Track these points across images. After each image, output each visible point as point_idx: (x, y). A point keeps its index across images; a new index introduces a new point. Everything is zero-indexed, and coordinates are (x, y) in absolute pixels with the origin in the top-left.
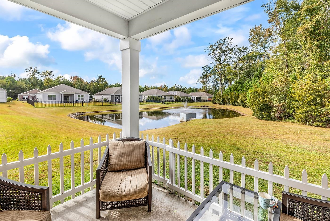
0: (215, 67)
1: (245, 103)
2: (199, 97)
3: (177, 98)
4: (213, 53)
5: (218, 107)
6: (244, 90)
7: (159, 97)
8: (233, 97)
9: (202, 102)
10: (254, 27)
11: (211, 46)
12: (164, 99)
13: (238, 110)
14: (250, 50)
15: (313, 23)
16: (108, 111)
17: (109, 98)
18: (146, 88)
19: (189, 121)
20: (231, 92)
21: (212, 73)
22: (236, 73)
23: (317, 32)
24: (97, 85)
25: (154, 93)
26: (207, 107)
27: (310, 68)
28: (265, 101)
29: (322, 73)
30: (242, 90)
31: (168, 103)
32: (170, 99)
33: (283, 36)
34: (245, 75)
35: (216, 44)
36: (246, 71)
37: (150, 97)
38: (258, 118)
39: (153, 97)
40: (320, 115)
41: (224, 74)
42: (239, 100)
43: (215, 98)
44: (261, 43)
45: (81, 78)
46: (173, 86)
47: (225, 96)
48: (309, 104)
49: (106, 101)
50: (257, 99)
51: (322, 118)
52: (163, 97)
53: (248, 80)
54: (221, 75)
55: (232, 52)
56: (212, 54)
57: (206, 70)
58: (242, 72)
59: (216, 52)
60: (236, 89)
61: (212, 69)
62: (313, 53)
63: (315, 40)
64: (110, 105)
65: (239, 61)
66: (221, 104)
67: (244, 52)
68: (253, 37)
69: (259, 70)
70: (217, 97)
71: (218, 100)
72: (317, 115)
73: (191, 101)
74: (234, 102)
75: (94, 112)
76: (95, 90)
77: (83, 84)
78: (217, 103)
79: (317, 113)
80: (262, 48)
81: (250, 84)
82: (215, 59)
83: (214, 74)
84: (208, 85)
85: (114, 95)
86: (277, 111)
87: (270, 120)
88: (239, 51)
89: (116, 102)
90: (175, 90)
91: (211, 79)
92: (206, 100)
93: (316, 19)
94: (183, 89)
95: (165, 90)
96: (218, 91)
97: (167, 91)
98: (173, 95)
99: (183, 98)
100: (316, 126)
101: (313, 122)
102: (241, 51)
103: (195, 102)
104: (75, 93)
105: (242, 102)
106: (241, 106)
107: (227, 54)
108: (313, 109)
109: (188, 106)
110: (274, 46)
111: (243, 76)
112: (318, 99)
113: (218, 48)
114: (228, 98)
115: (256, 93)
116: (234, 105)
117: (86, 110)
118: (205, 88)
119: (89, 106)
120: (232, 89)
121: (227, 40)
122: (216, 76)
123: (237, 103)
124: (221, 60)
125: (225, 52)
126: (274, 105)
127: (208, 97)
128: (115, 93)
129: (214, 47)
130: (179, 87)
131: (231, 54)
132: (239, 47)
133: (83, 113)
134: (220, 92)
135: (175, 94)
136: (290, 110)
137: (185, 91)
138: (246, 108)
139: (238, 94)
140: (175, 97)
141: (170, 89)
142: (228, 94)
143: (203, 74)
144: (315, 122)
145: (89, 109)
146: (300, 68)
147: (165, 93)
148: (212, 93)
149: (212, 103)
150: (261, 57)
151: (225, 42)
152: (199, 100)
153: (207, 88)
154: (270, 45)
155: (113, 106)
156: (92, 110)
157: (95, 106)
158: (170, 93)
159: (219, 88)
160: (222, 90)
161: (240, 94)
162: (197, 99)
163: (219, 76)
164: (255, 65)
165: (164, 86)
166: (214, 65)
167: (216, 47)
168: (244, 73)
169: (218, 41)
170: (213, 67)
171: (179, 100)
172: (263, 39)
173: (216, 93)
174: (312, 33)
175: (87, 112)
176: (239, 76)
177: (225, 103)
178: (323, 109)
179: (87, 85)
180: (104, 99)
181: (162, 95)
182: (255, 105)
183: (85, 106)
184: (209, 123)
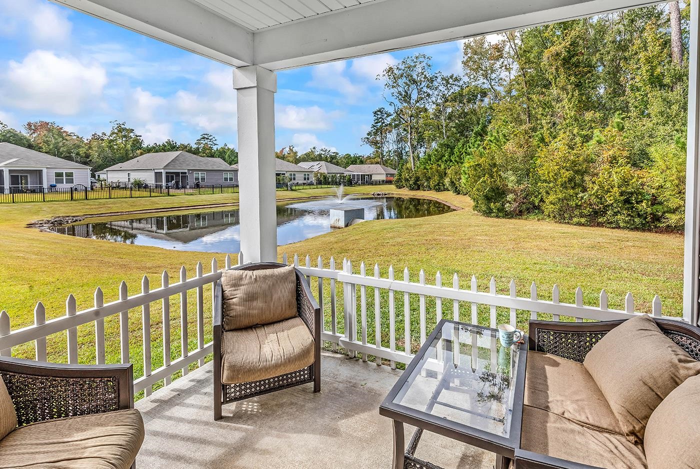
0: (399, 113)
2: (368, 175)
3: (321, 176)
4: (395, 85)
5: (406, 195)
6: (456, 161)
7: (278, 174)
8: (436, 173)
9: (374, 185)
11: (391, 68)
12: (291, 180)
13: (445, 201)
14: (465, 83)
15: (567, 44)
17: (149, 178)
19: (351, 225)
20: (432, 165)
21: (393, 124)
22: (440, 127)
23: (574, 60)
24: (111, 147)
26: (386, 194)
27: (564, 122)
28: (494, 182)
29: (583, 133)
30: (451, 161)
31: (301, 187)
32: (305, 179)
33: (520, 61)
34: (457, 130)
35: (400, 65)
36: (458, 123)
38: (484, 215)
40: (580, 206)
41: (417, 128)
42: (447, 181)
43: (400, 176)
44: (484, 71)
45: (61, 128)
46: (308, 151)
47: (420, 173)
48: (564, 186)
49: (140, 185)
50: (480, 178)
51: (584, 209)
52: (287, 175)
53: (461, 141)
54: (411, 128)
55: (431, 85)
56: (393, 87)
57: (380, 118)
58: (451, 124)
59: (400, 82)
60: (441, 158)
61: (392, 117)
62: (569, 96)
63: (571, 75)
64: (153, 197)
65: (446, 102)
66: (412, 189)
67: (453, 85)
69: (482, 123)
70: (404, 173)
71: (407, 180)
72: (577, 205)
73: (351, 184)
74: (438, 184)
76: (105, 159)
77: (67, 143)
78: (404, 187)
79: (577, 201)
80: (485, 81)
81: (466, 149)
82: (398, 97)
83: (396, 126)
84: (385, 149)
85: (162, 171)
86: (515, 200)
87: (503, 217)
88: (444, 82)
89: (168, 188)
90: (313, 160)
91: (392, 136)
92: (383, 181)
93: (572, 38)
94: (332, 158)
95: (291, 159)
96: (407, 162)
97: (297, 161)
98: (310, 170)
99: (333, 176)
100: (575, 225)
101: (571, 218)
102: (448, 82)
103: (359, 184)
104: (47, 168)
105: (452, 183)
106: (451, 193)
107: (422, 88)
108: (571, 196)
109: (345, 195)
110: (506, 79)
111: (453, 133)
112: (578, 178)
113: (405, 74)
114: (426, 177)
115: (479, 168)
116: (439, 190)
117: (84, 211)
118: (379, 156)
119: (94, 199)
120: (433, 158)
121: (421, 59)
122: (401, 130)
123: (444, 185)
124: (410, 100)
125: (418, 83)
126: (509, 189)
127: (386, 174)
128: (165, 167)
129: (396, 71)
130: (323, 153)
131: (429, 87)
132: (445, 75)
133: (74, 217)
134: (410, 165)
135: (316, 169)
136: (536, 197)
137: (338, 162)
138: (460, 196)
139: (445, 169)
140: (316, 175)
141: (301, 157)
142: (425, 168)
143: (375, 126)
144: (574, 217)
145: (92, 207)
146: (549, 121)
147: (292, 167)
148: (395, 165)
149: (395, 187)
150: (485, 96)
151: (418, 63)
152: (367, 181)
153: (383, 156)
154: (500, 77)
155: (161, 198)
156: (102, 209)
157: (110, 198)
158: (305, 165)
159: (408, 156)
160: (414, 159)
161: (449, 169)
162: (364, 178)
163: (408, 132)
164: (474, 112)
165: (287, 149)
166: (396, 109)
167: (400, 72)
168: (454, 127)
169: (405, 61)
170: (394, 113)
171: (323, 181)
172: (487, 64)
173: (402, 166)
174: (566, 61)
175: (90, 215)
176: (446, 132)
177: (420, 185)
178: (585, 195)
179: (79, 147)
180: (135, 182)
181: (286, 172)
182: (478, 190)
183: (81, 200)
184: (394, 228)
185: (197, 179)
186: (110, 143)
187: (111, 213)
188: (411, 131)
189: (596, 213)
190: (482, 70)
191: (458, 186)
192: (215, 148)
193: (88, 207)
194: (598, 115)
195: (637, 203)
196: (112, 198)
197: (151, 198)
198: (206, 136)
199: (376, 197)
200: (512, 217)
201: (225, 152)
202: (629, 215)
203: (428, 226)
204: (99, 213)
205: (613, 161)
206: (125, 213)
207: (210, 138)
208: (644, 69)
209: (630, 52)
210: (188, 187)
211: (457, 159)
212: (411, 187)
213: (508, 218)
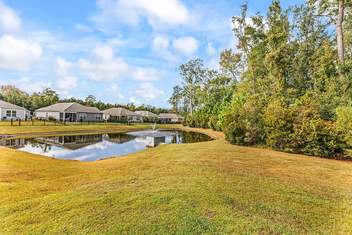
0: (186, 88)
1: (215, 126)
2: (169, 119)
3: (145, 118)
4: (185, 74)
5: (188, 130)
6: (214, 113)
7: (123, 117)
8: (204, 119)
9: (172, 124)
10: (225, 51)
11: (183, 65)
12: (130, 119)
13: (208, 134)
14: (219, 74)
15: (279, 51)
16: (52, 133)
17: (57, 116)
18: (109, 107)
19: (157, 146)
20: (202, 115)
21: (183, 94)
22: (206, 96)
23: (282, 60)
24: (42, 99)
25: (118, 112)
26: (178, 129)
27: (276, 94)
28: (238, 125)
29: (286, 100)
30: (211, 113)
31: (135, 124)
32: (137, 119)
33: (251, 61)
34: (215, 98)
35: (188, 64)
36: (215, 95)
37: (113, 116)
38: (231, 143)
39: (117, 117)
40: (290, 141)
41: (195, 96)
42: (209, 123)
43: (185, 120)
44: (230, 68)
45: (18, 89)
46: (140, 105)
47: (195, 119)
48: (280, 129)
49: (52, 119)
50: (230, 122)
51: (292, 144)
52: (129, 117)
53: (217, 103)
54: (192, 96)
55: (203, 75)
56: (184, 75)
57: (176, 91)
58: (212, 95)
59: (187, 72)
60: (206, 112)
61: (182, 90)
62: (279, 80)
63: (280, 68)
64: (56, 125)
65: (209, 83)
66: (191, 127)
67: (213, 75)
68: (224, 61)
69: (228, 94)
70: (188, 119)
71: (189, 122)
72: (288, 141)
73: (160, 123)
74: (204, 125)
75: (29, 134)
76: (39, 105)
77: (21, 97)
78: (187, 125)
79: (288, 139)
80: (230, 73)
81: (220, 107)
82: (186, 80)
83: (184, 95)
84: (179, 107)
85: (64, 112)
86: (250, 136)
87: (243, 145)
88: (209, 73)
89: (65, 121)
90: (143, 110)
91: (182, 100)
92: (177, 122)
93: (281, 48)
94: (152, 109)
95: (132, 109)
96: (189, 113)
97: (135, 110)
98: (141, 115)
99: (151, 118)
100: (286, 152)
101: (284, 148)
102: (211, 74)
103: (165, 123)
104: (2, 108)
105: (212, 125)
106: (211, 130)
107: (198, 76)
108: (284, 135)
109: (156, 128)
110: (241, 72)
111: (213, 99)
112: (289, 125)
113: (189, 69)
114: (198, 121)
115: (230, 117)
116: (204, 128)
117: (17, 131)
118: (175, 110)
119: (24, 125)
120: (202, 111)
121: (198, 62)
122: (187, 97)
123: (207, 126)
124: (192, 82)
125: (196, 74)
126: (247, 129)
127: (178, 119)
128: (65, 110)
129: (185, 67)
130: (148, 107)
131: (201, 76)
132: (210, 70)
133: (9, 135)
134: (191, 114)
135: (143, 114)
136: (262, 134)
137: (155, 112)
138: (216, 132)
139: (208, 117)
140: (143, 118)
141: (137, 108)
142: (198, 116)
143: (174, 95)
144: (286, 147)
145: (22, 129)
146: (267, 93)
147: (131, 113)
148: (183, 114)
149: (182, 126)
150: (229, 82)
151: (196, 63)
152: (168, 122)
153: (177, 110)
154: (238, 71)
155: (60, 126)
156: (27, 131)
157: (33, 125)
158: (137, 113)
159: (189, 110)
160: (192, 112)
161: (210, 117)
162: (167, 120)
163: (190, 98)
164: (224, 89)
165: (130, 104)
166: (185, 86)
167: (187, 67)
169: (190, 62)
170: (183, 88)
171: (146, 121)
172: (231, 64)
173: (186, 115)
174: (278, 61)
175: (19, 134)
176: (209, 98)
177: (195, 125)
178: (293, 135)
179: (26, 99)
180: (50, 117)
181: (128, 115)
182: (229, 129)
183: (17, 125)
184: (181, 150)
185: (81, 117)
186: (42, 97)
187: (31, 133)
188: (192, 98)
189: (300, 146)
190: (229, 67)
192: (94, 102)
193: (20, 129)
194: (295, 90)
195: (327, 141)
196: (34, 125)
197: (55, 126)
198: (91, 96)
199: (173, 130)
200: (247, 146)
201: (99, 104)
202: (321, 148)
203: (201, 150)
204: (25, 133)
205: (310, 115)
206: (39, 134)
207: (93, 97)
208: (322, 65)
209: (314, 56)
210: (77, 121)
213: (245, 146)
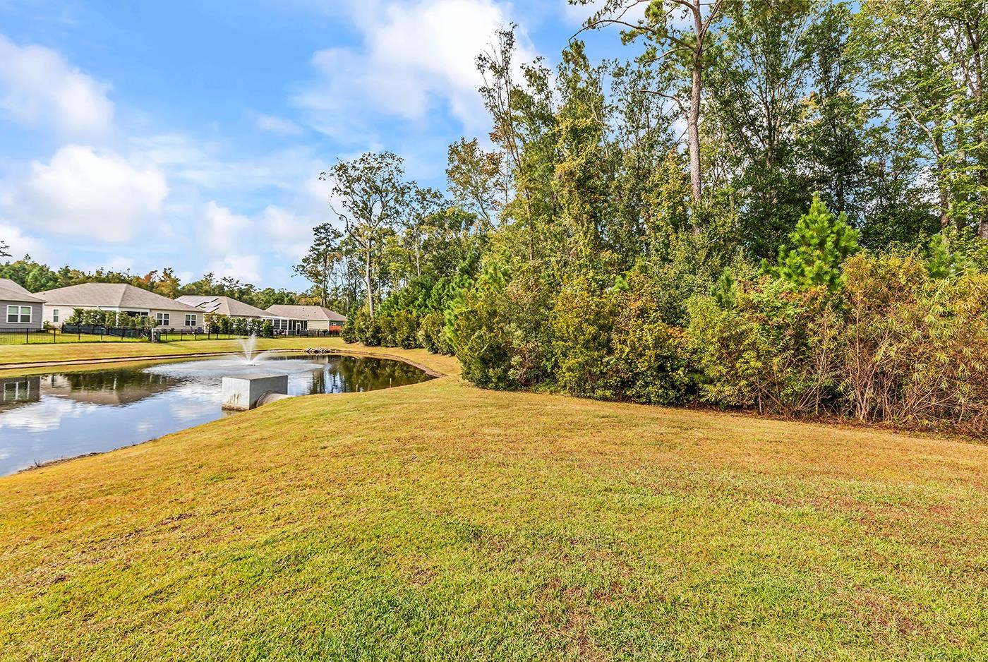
0: (354, 233)
2: (302, 322)
3: (218, 320)
4: (349, 190)
5: (360, 353)
6: (433, 306)
7: (132, 314)
8: (405, 323)
9: (310, 337)
10: (459, 142)
11: (343, 166)
12: (159, 323)
13: (418, 362)
14: (447, 202)
15: (583, 161)
18: (72, 278)
19: (261, 404)
20: (400, 310)
21: (344, 249)
22: (413, 258)
23: (589, 183)
25: (111, 300)
26: (328, 352)
27: (578, 262)
28: (495, 337)
30: (427, 306)
31: (179, 337)
32: (187, 323)
33: (524, 177)
34: (435, 265)
35: (358, 163)
36: (435, 256)
37: (88, 312)
38: (477, 385)
39: (104, 315)
40: (606, 373)
41: (379, 257)
42: (420, 334)
43: (351, 324)
44: (474, 187)
47: (382, 321)
48: (586, 345)
50: (474, 330)
51: (609, 379)
52: (153, 316)
53: (442, 280)
54: (370, 256)
55: (401, 199)
56: (345, 193)
57: (324, 238)
58: (426, 256)
59: (356, 187)
60: (412, 302)
61: (343, 239)
62: (584, 229)
63: (586, 201)
66: (369, 344)
67: (432, 202)
68: (457, 168)
69: (470, 257)
70: (357, 321)
71: (362, 331)
72: (601, 371)
73: (272, 334)
74: (407, 339)
78: (357, 341)
79: (602, 367)
80: (475, 201)
81: (449, 291)
82: (352, 208)
83: (348, 252)
84: (331, 285)
86: (521, 365)
87: (505, 389)
88: (419, 197)
90: (207, 293)
91: (341, 267)
92: (325, 332)
93: (587, 155)
94: (242, 292)
95: (166, 291)
96: (363, 304)
97: (176, 294)
98: (200, 309)
99: (240, 320)
100: (597, 400)
101: (593, 390)
102: (424, 199)
103: (285, 335)
105: (428, 337)
106: (425, 352)
107: (388, 201)
108: (594, 359)
109: (259, 351)
110: (501, 201)
111: (429, 269)
112: (603, 336)
113: (363, 178)
114: (390, 327)
115: (474, 316)
116: (408, 347)
118: (320, 294)
120: (401, 301)
121: (389, 160)
122: (356, 259)
123: (416, 340)
124: (371, 216)
125: (384, 194)
126: (514, 348)
127: (331, 321)
129: (350, 171)
130: (228, 284)
131: (398, 202)
132: (420, 189)
134: (368, 309)
135: (209, 308)
136: (547, 360)
137: (252, 299)
138: (439, 357)
139: (418, 317)
140: (209, 318)
141: (187, 288)
142: (389, 315)
143: (316, 250)
144: (598, 388)
146: (559, 259)
147: (165, 303)
148: (344, 309)
149: (343, 341)
150: (470, 225)
151: (383, 165)
152: (298, 330)
153: (326, 295)
154: (494, 198)
158: (188, 301)
159: (364, 296)
160: (373, 301)
161: (423, 317)
162: (294, 326)
163: (365, 262)
164: (458, 242)
165: (160, 274)
166: (350, 226)
167: (357, 173)
168: (431, 261)
169: (364, 158)
170: (346, 232)
171: (222, 328)
172: (477, 178)
173: (354, 310)
174: (581, 183)
176: (420, 266)
177: (381, 339)
178: (612, 359)
181: (151, 310)
182: (471, 349)
184: (338, 412)
188: (370, 261)
189: (626, 384)
190: (472, 186)
191: (436, 341)
194: (616, 256)
195: (673, 370)
199: (314, 356)
200: (515, 390)
201: (25, 269)
202: (662, 386)
203: (398, 408)
205: (642, 313)
208: (665, 204)
209: (651, 183)
211: (435, 304)
212: (367, 341)
213: (512, 391)
